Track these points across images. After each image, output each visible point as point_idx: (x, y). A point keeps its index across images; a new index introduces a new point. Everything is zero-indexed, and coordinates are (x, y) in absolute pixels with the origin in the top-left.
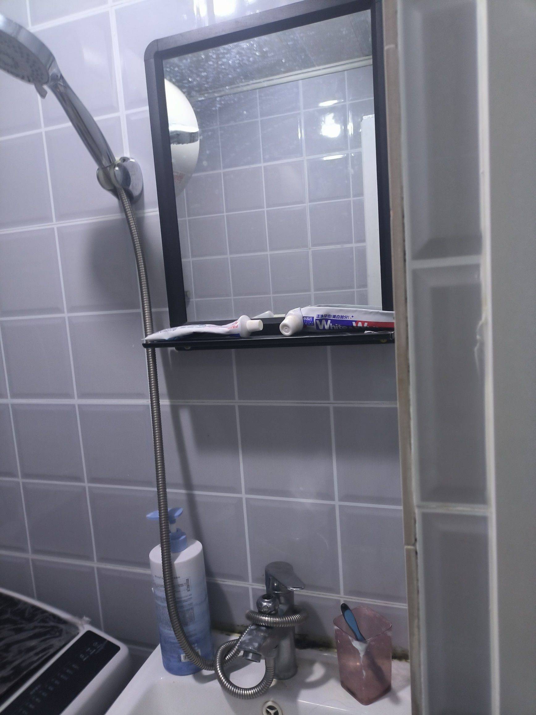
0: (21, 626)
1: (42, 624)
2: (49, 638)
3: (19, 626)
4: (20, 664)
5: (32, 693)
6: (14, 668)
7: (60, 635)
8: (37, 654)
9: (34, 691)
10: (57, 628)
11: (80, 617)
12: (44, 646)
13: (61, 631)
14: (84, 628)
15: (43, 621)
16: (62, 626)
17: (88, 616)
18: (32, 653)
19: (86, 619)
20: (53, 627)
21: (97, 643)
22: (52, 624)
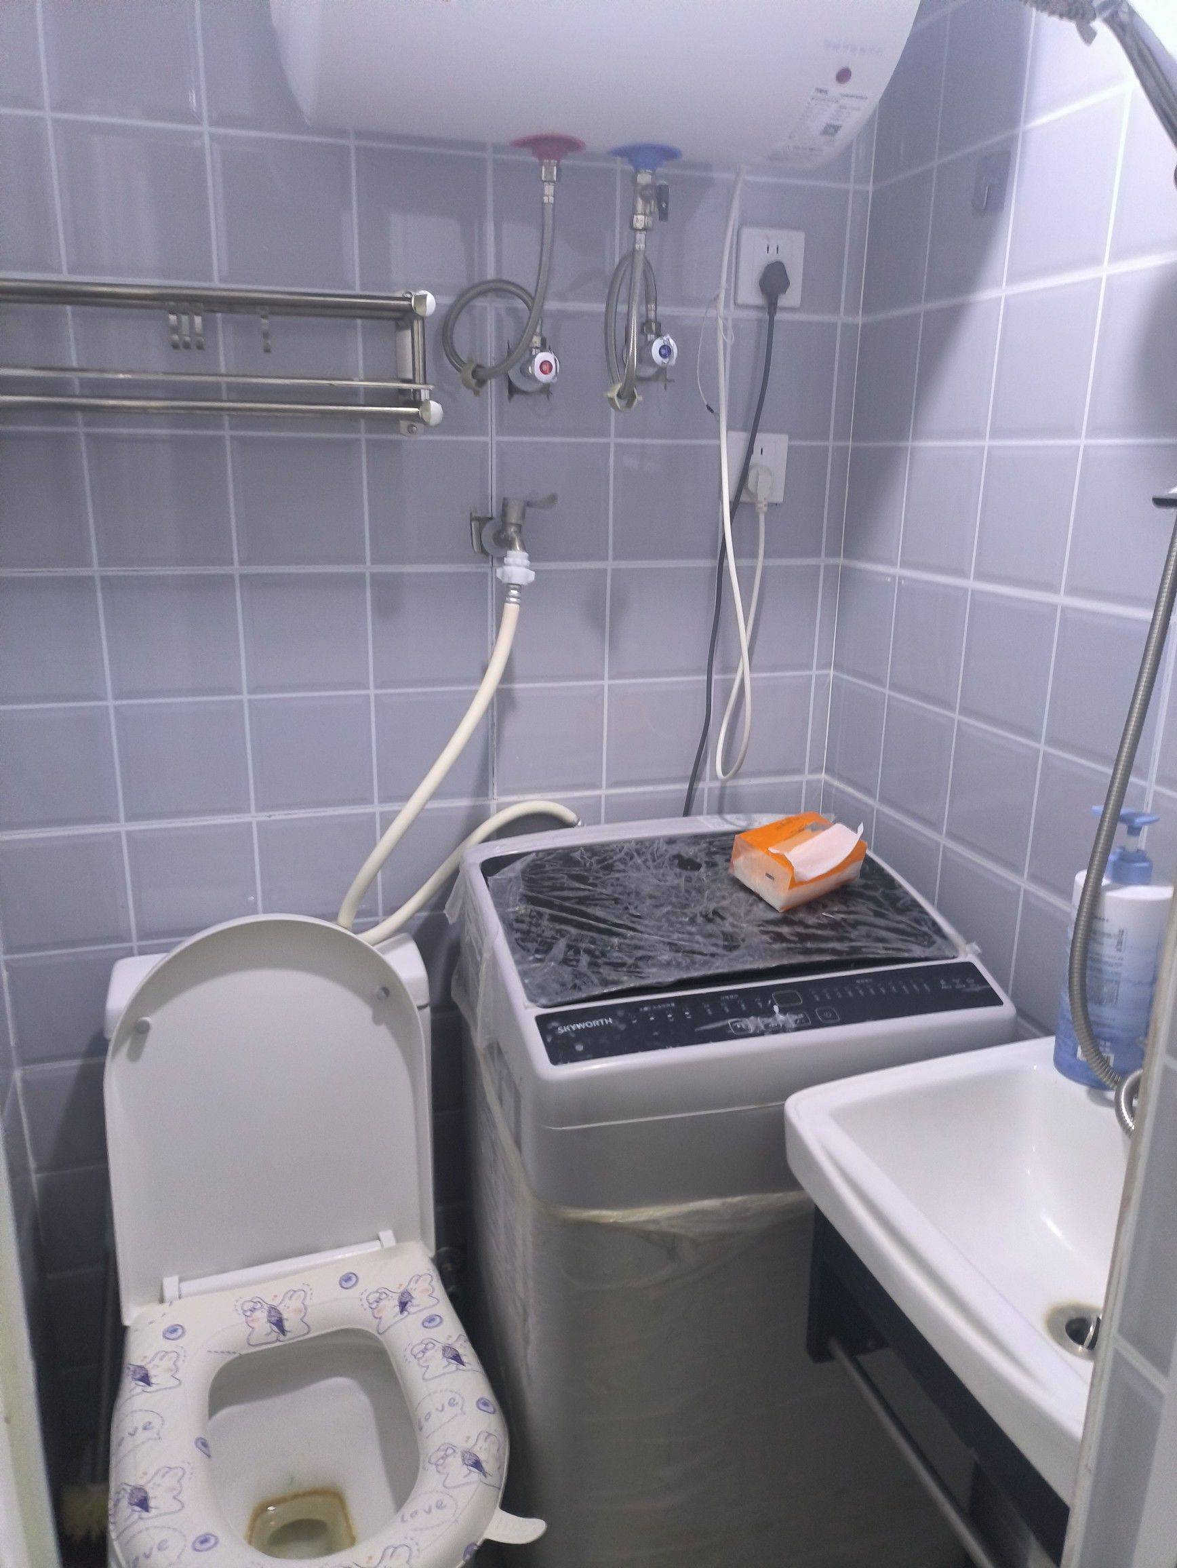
0: (887, 912)
1: (913, 924)
2: (913, 942)
3: (883, 911)
4: (861, 947)
5: (858, 981)
6: (852, 947)
7: (929, 946)
8: (886, 949)
9: (862, 981)
10: (930, 937)
11: (969, 941)
12: (900, 945)
13: (932, 943)
14: (967, 956)
15: (917, 921)
16: (936, 938)
17: (979, 944)
18: (881, 945)
19: (975, 947)
20: (925, 934)
21: (973, 980)
22: (925, 929)
